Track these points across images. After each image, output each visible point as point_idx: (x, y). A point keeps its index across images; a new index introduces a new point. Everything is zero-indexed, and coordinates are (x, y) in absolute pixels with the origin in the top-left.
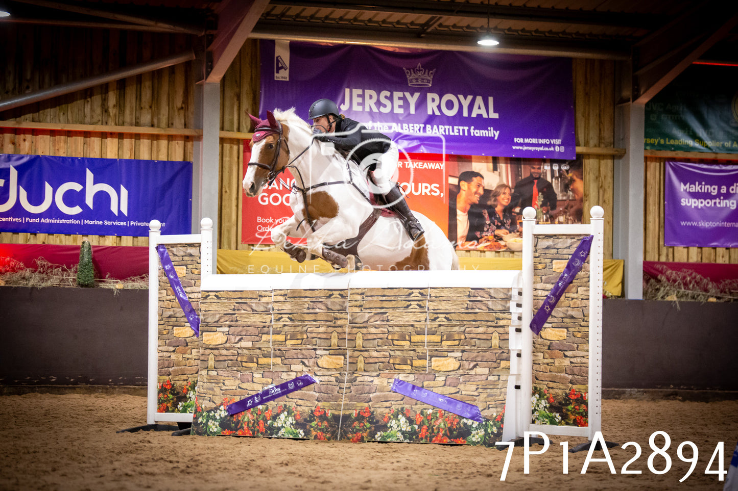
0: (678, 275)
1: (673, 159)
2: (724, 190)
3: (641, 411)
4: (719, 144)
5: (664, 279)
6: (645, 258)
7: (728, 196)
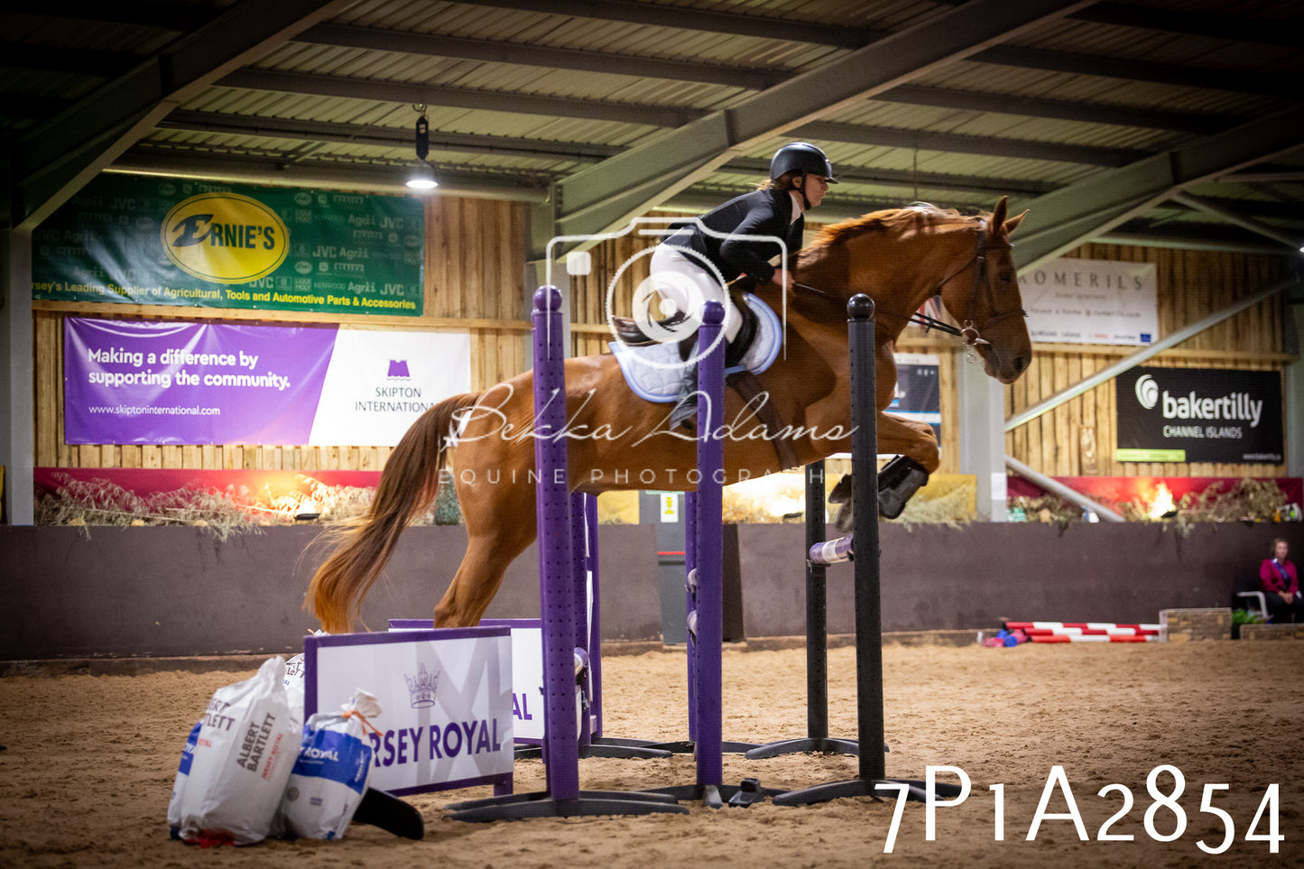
0: (87, 487)
1: (76, 314)
2: (152, 359)
3: (35, 694)
4: (144, 291)
5: (65, 493)
6: (36, 463)
7: (158, 368)
